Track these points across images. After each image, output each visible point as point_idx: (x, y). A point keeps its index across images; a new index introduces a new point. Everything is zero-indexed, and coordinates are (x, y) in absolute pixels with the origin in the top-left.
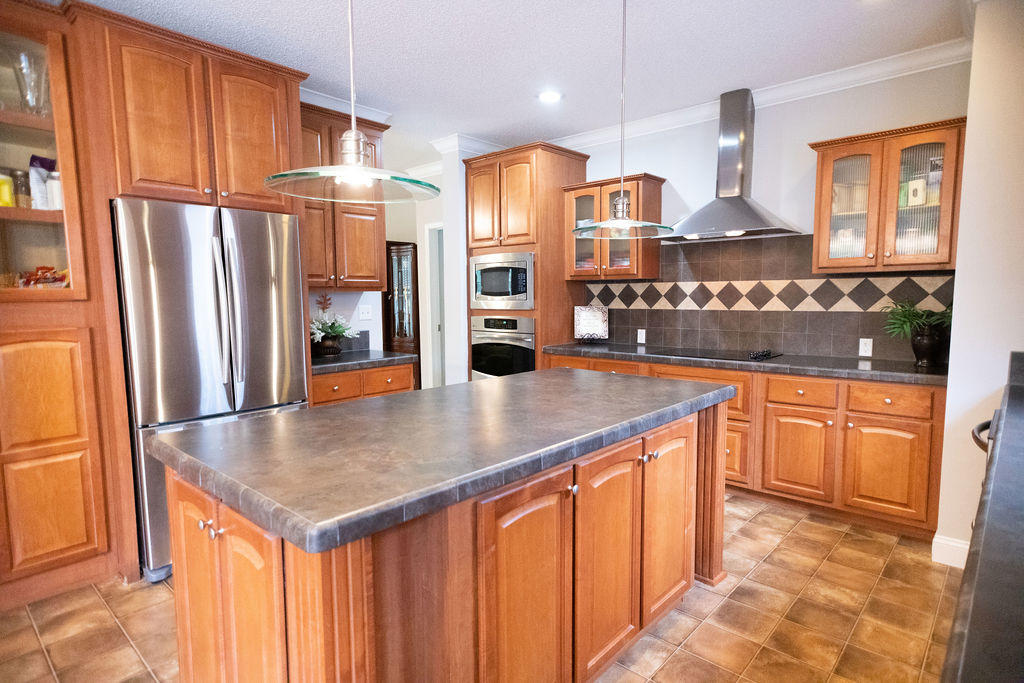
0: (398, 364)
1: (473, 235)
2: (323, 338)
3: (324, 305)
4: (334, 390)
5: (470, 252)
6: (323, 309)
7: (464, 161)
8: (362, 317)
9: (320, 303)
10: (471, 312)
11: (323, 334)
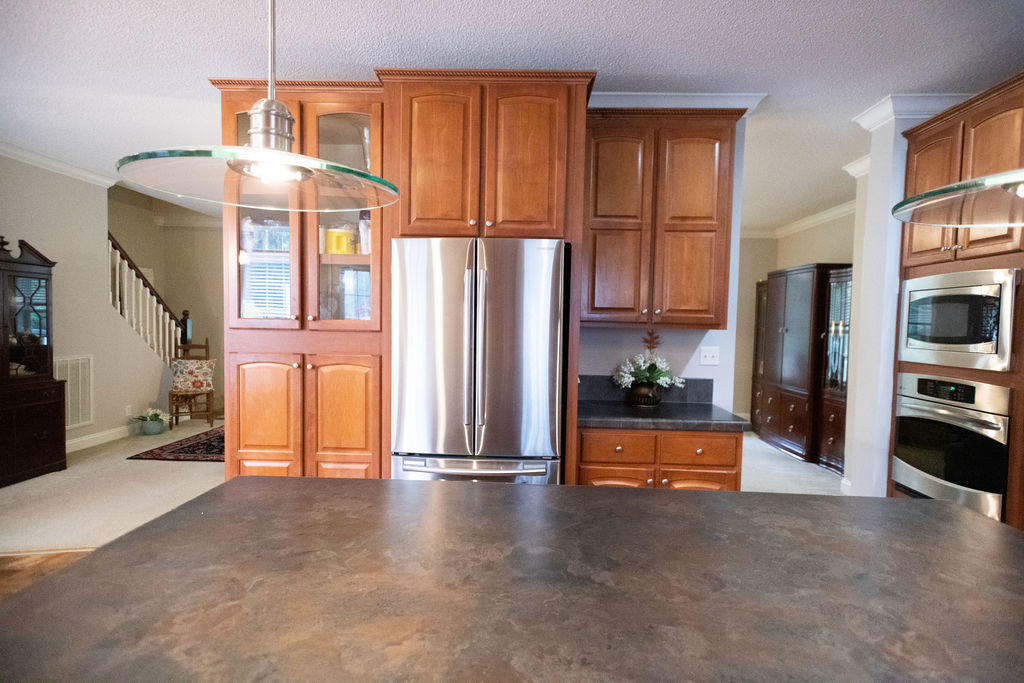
0: (715, 431)
1: (910, 245)
2: (634, 383)
3: (652, 342)
4: (616, 451)
5: (905, 273)
6: (650, 348)
7: (906, 134)
8: (703, 361)
9: (646, 341)
10: (900, 367)
11: (632, 379)
